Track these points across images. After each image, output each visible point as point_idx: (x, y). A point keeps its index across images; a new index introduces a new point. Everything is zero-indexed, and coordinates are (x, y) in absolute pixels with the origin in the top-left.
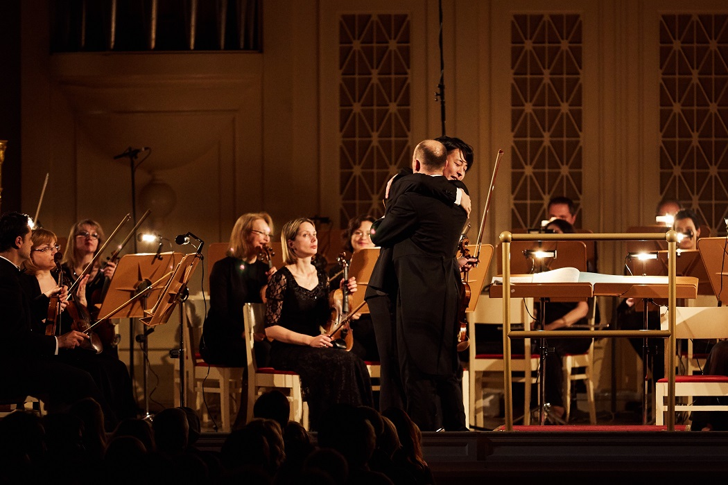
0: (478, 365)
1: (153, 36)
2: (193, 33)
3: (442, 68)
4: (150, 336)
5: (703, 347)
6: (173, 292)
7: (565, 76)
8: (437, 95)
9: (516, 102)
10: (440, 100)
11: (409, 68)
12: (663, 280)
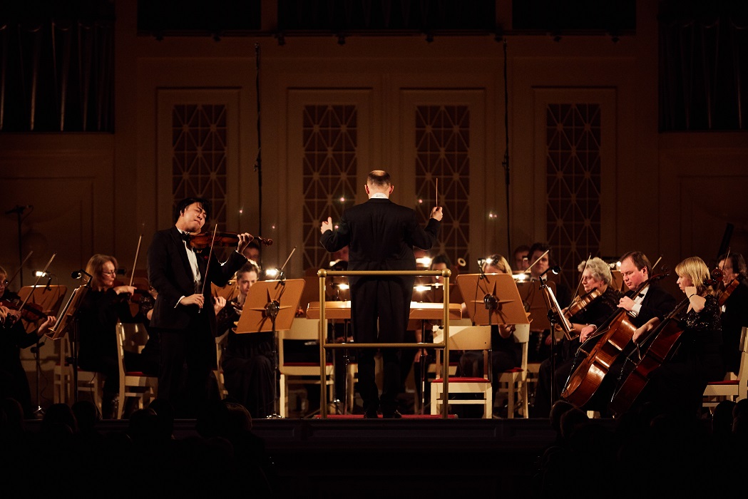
0: (286, 370)
1: (33, 120)
2: (62, 118)
3: (260, 146)
4: (41, 348)
5: (456, 356)
6: (69, 314)
7: (344, 152)
8: (256, 166)
9: (307, 171)
10: (257, 171)
11: (225, 145)
12: (440, 306)
